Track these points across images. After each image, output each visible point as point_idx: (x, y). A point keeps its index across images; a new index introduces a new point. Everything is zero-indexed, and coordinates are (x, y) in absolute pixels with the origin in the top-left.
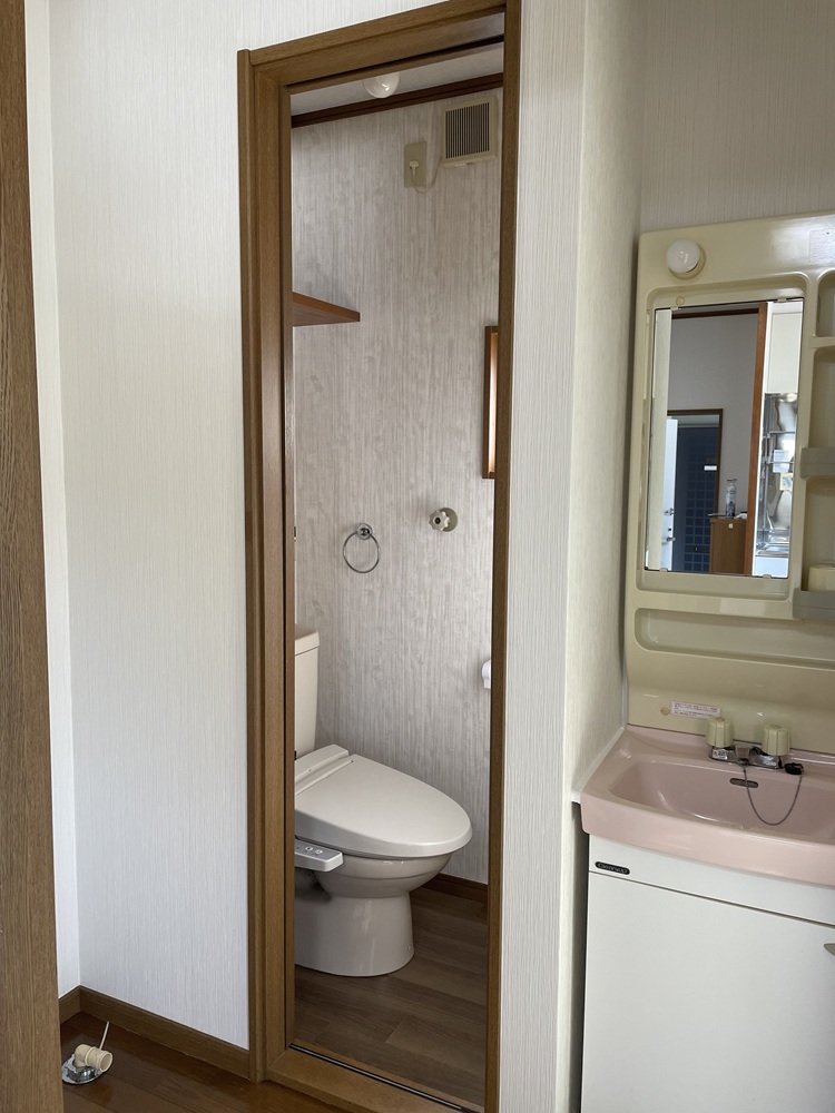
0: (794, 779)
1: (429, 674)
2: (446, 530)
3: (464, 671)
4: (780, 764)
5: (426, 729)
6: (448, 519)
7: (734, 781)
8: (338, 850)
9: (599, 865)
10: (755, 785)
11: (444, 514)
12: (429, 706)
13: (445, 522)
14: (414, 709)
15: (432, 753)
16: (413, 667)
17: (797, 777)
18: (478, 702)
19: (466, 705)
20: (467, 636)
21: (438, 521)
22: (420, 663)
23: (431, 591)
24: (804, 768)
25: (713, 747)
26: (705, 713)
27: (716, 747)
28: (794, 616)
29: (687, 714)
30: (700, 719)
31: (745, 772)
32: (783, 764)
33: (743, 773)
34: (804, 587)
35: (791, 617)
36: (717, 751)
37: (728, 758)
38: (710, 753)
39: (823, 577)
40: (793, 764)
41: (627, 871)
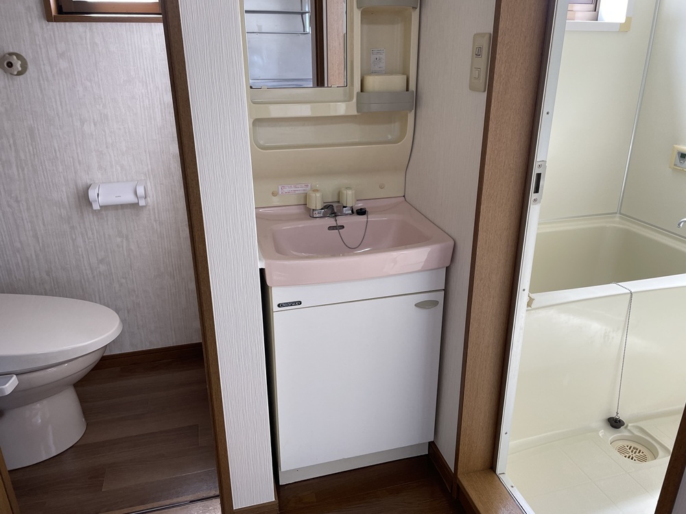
0: (362, 218)
1: (28, 209)
2: (19, 73)
3: (66, 201)
4: (352, 211)
5: (37, 256)
6: (20, 62)
7: (331, 228)
8: (10, 374)
9: (279, 306)
10: (343, 227)
11: (15, 57)
12: (36, 237)
13: (18, 65)
14: (21, 242)
15: (48, 273)
16: (9, 206)
17: (365, 216)
18: (84, 223)
19: (73, 228)
20: (61, 170)
21: (10, 65)
22: (17, 201)
23: (13, 134)
24: (367, 210)
25: (313, 210)
26: (301, 189)
27: (315, 210)
28: (357, 112)
29: (290, 192)
30: (298, 194)
31: (336, 221)
32: (355, 211)
33: (335, 222)
34: (362, 91)
35: (355, 113)
36: (317, 212)
37: (324, 214)
38: (310, 213)
39: (373, 82)
40: (361, 209)
41: (300, 303)
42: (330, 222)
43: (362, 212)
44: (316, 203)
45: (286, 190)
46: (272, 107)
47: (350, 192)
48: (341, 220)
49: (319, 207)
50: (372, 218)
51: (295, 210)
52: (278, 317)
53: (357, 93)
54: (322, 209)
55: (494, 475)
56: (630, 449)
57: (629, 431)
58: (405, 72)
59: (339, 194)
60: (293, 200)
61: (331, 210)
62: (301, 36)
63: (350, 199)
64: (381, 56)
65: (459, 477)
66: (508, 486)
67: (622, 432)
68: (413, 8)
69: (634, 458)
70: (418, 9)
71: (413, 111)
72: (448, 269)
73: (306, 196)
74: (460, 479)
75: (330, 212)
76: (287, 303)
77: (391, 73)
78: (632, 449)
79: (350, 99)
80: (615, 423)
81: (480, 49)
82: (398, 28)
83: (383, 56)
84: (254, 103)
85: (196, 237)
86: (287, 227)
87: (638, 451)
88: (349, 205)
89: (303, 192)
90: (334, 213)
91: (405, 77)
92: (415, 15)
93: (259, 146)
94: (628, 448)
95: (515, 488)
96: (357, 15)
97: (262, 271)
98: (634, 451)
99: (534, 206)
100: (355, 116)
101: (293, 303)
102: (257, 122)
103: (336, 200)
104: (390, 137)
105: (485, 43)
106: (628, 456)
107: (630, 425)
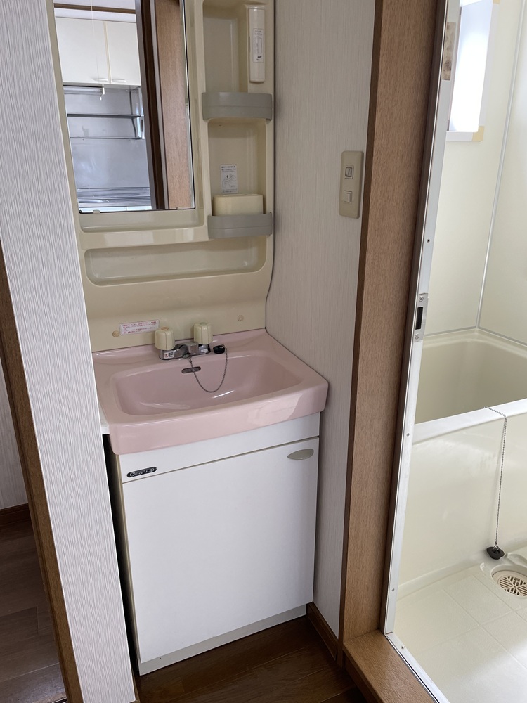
0: (221, 357)
4: (209, 349)
7: (185, 371)
9: (129, 475)
10: (199, 368)
17: (223, 355)
24: (226, 347)
25: (164, 351)
26: (147, 327)
27: (166, 351)
28: (209, 237)
29: (133, 332)
30: (144, 333)
31: (191, 362)
32: (212, 348)
33: (190, 364)
34: (213, 213)
35: (207, 239)
36: (167, 353)
37: (175, 356)
38: (160, 355)
39: (225, 204)
40: (219, 347)
41: (155, 469)
42: (185, 363)
43: (219, 350)
44: (167, 342)
45: (129, 329)
46: (107, 235)
47: (205, 328)
48: (197, 361)
49: (170, 347)
50: (232, 356)
51: (141, 352)
52: (128, 490)
53: (208, 216)
54: (174, 349)
55: (383, 636)
56: (511, 580)
57: (509, 560)
58: (260, 191)
59: (193, 330)
60: (138, 340)
61: (184, 350)
62: (132, 141)
63: (206, 336)
64: (233, 173)
65: (345, 644)
66: (398, 648)
67: (503, 563)
68: (267, 119)
69: (518, 591)
70: (272, 121)
71: (272, 235)
72: (322, 414)
73: (153, 335)
74: (347, 646)
75: (183, 352)
76: (139, 471)
77: (245, 193)
78: (513, 580)
79: (200, 223)
80: (494, 553)
81: (350, 169)
82: (250, 142)
83: (235, 173)
84: (85, 231)
85: (19, 408)
86: (133, 373)
87: (520, 583)
88: (205, 343)
89: (150, 330)
90: (188, 353)
91: (261, 197)
92: (269, 127)
93: (94, 281)
94: (509, 580)
95: (405, 649)
96: (204, 127)
97: (106, 438)
98: (517, 582)
99: (417, 343)
100: (207, 242)
101: (146, 470)
102: (90, 254)
103: (189, 337)
104: (246, 264)
105: (356, 164)
106: (511, 588)
107: (509, 554)
